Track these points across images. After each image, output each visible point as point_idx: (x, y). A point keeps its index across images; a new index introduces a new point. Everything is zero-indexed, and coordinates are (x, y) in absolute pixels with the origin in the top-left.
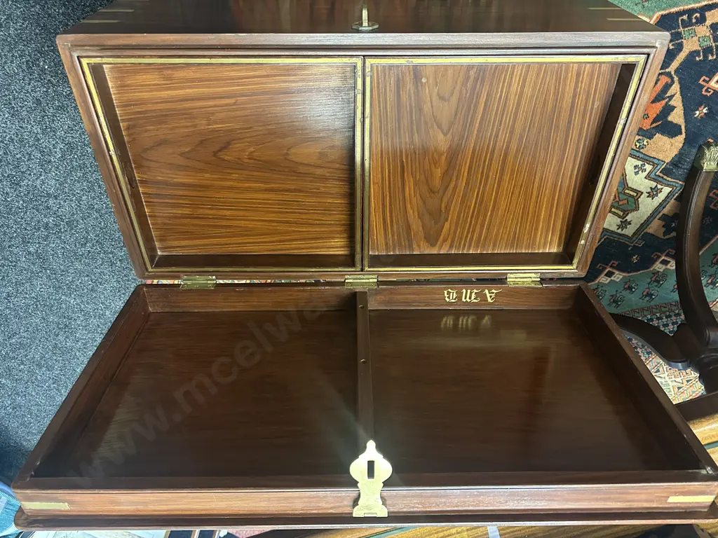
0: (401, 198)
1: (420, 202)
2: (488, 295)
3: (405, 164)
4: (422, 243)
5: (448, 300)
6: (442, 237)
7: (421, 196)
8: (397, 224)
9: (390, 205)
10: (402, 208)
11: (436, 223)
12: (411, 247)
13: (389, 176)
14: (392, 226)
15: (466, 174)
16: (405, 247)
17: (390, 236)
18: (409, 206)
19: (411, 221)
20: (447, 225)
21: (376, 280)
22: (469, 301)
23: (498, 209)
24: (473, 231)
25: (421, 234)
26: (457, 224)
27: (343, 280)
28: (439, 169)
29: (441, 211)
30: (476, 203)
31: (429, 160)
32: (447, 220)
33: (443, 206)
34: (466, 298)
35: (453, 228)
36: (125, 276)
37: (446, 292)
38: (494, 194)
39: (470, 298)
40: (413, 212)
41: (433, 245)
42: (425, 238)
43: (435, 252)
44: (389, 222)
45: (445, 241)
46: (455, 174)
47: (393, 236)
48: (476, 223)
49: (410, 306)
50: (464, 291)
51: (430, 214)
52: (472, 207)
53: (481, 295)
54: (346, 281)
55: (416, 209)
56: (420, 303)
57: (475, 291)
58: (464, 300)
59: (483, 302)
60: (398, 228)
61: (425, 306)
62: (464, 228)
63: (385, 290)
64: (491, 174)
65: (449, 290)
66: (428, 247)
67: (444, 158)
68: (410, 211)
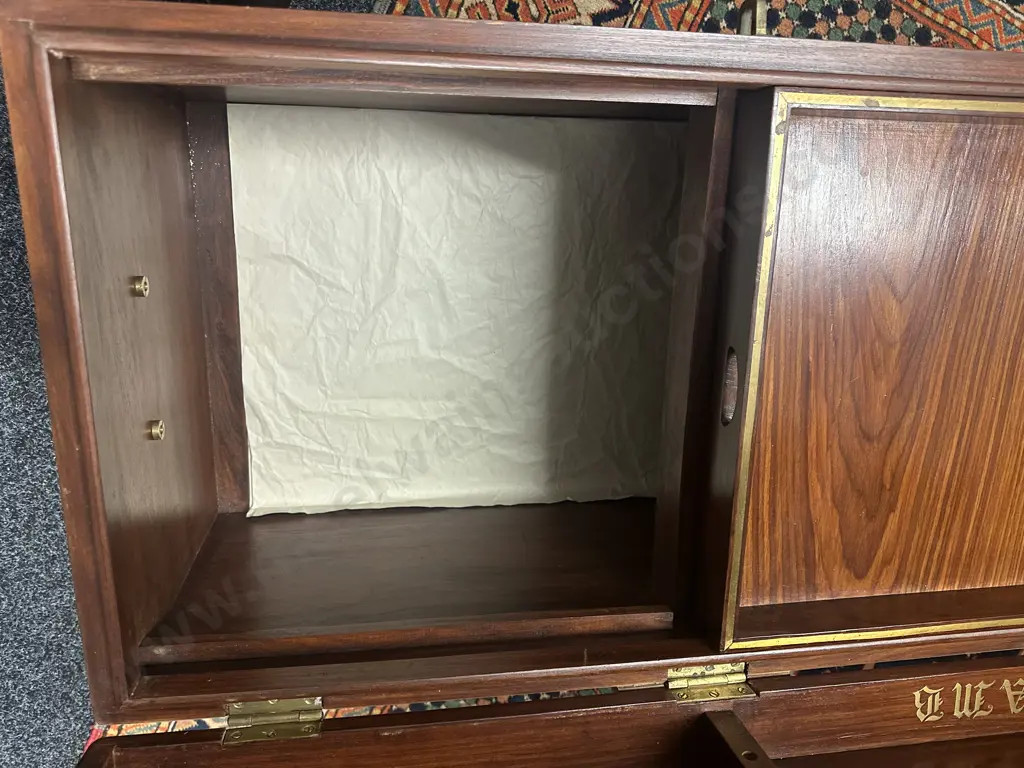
0: (798, 456)
1: (840, 463)
2: (1010, 694)
3: (812, 370)
4: (836, 569)
5: (921, 716)
6: (880, 553)
7: (841, 448)
8: (786, 524)
9: (773, 473)
10: (797, 481)
11: (870, 517)
12: (811, 584)
13: (775, 396)
14: (772, 525)
15: (938, 392)
16: (799, 586)
17: (767, 554)
18: (813, 474)
19: (815, 514)
20: (894, 519)
21: (742, 677)
22: (968, 713)
23: (999, 478)
24: (948, 534)
25: (836, 547)
26: (914, 516)
27: (659, 684)
28: (883, 383)
29: (882, 486)
30: (955, 464)
31: (864, 356)
32: (892, 509)
33: (888, 474)
34: (961, 709)
35: (906, 527)
36: (37, 733)
37: (917, 694)
38: (992, 439)
39: (971, 707)
40: (823, 491)
41: (860, 576)
42: (844, 557)
43: (864, 594)
44: (766, 519)
45: (886, 562)
46: (916, 393)
47: (773, 553)
48: (954, 513)
49: (834, 742)
50: (958, 686)
51: (861, 494)
52: (948, 473)
53: (994, 696)
54: (671, 685)
55: (828, 484)
56: (857, 731)
57: (982, 685)
58: (957, 713)
59: (1000, 716)
60: (786, 537)
61: (868, 739)
62: (929, 526)
63: (775, 701)
64: (987, 392)
65: (926, 689)
66: (848, 581)
67: (895, 352)
68: (816, 490)
